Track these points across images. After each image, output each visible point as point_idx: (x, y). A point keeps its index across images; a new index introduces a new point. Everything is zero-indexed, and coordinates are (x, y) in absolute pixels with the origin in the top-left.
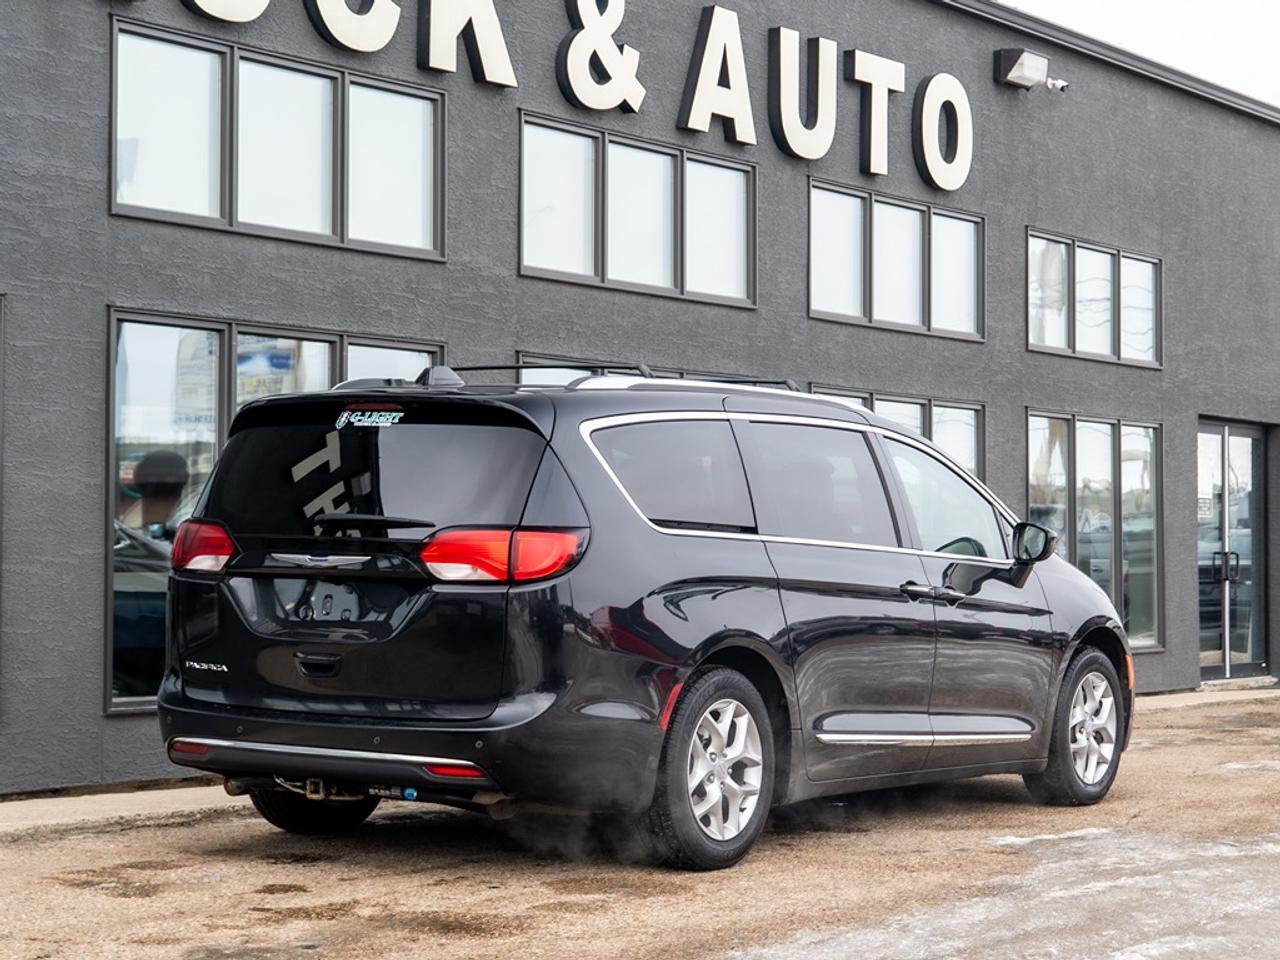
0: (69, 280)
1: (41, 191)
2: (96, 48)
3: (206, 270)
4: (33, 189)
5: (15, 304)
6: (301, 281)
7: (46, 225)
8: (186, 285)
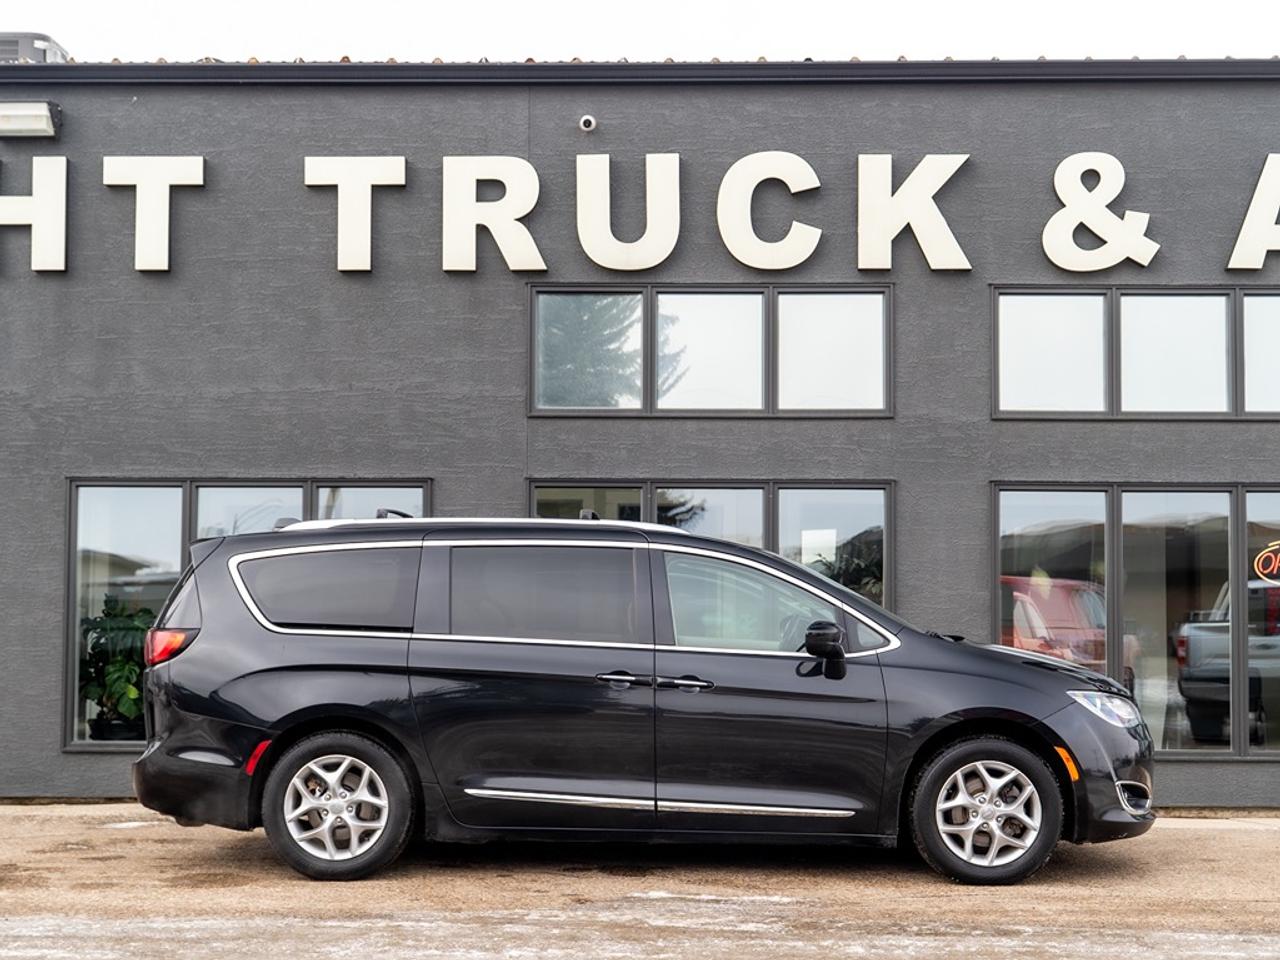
0: (491, 464)
1: (468, 408)
2: (514, 307)
3: (622, 446)
4: (459, 407)
5: (444, 483)
6: (724, 445)
7: (471, 429)
8: (602, 459)
